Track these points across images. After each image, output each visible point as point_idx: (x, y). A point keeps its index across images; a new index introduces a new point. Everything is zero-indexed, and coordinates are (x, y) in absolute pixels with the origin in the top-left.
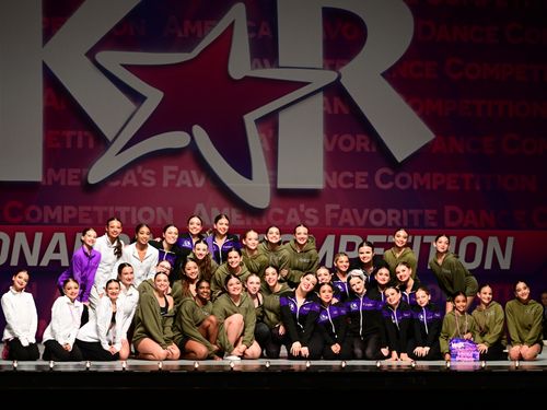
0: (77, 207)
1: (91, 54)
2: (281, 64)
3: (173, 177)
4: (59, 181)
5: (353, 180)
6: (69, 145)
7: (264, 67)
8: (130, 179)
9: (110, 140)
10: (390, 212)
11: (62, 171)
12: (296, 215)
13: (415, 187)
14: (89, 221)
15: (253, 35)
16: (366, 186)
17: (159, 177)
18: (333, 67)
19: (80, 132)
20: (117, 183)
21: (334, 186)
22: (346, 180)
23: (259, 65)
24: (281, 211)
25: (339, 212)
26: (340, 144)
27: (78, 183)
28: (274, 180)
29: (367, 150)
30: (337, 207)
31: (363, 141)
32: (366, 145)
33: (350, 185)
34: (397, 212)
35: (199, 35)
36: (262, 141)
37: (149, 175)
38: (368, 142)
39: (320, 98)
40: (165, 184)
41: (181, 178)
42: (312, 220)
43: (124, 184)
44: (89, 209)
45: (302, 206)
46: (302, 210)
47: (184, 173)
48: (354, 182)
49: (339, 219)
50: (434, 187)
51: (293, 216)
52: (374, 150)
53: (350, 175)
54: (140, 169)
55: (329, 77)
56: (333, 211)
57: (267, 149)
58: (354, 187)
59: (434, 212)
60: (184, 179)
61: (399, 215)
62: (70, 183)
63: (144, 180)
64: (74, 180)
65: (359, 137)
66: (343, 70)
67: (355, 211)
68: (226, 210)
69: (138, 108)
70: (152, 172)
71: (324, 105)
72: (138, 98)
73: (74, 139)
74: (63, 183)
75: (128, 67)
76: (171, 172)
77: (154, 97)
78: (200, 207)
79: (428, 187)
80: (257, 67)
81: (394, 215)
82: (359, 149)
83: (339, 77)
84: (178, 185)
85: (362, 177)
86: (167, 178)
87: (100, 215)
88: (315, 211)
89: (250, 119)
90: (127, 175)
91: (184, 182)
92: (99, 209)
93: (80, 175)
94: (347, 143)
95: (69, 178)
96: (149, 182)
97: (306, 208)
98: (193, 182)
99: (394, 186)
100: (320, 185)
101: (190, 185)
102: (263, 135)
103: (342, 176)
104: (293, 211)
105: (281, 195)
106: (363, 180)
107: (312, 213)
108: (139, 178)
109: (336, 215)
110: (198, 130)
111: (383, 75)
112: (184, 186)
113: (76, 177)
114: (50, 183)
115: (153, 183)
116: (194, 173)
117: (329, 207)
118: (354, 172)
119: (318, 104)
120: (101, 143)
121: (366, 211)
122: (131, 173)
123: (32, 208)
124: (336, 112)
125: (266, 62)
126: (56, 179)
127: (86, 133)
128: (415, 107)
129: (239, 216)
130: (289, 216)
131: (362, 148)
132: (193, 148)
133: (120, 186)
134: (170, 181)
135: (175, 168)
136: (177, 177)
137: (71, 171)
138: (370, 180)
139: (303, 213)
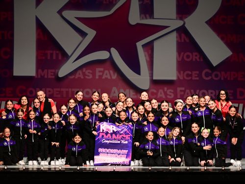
0: (53, 89)
1: (60, 12)
2: (155, 17)
3: (101, 74)
4: (44, 76)
5: (191, 75)
6: (49, 58)
7: (146, 18)
8: (79, 75)
9: (70, 55)
10: (210, 91)
11: (46, 71)
12: (162, 92)
13: (222, 79)
14: (59, 96)
15: (141, 2)
16: (197, 79)
17: (94, 74)
18: (181, 19)
19: (54, 52)
20: (73, 77)
21: (181, 78)
22: (188, 75)
23: (144, 17)
24: (155, 91)
25: (184, 91)
26: (185, 57)
27: (53, 77)
28: (152, 75)
29: (198, 60)
30: (183, 89)
31: (196, 56)
32: (197, 58)
33: (190, 78)
34: (213, 92)
35: (114, 2)
36: (145, 56)
37: (89, 73)
38: (198, 56)
39: (175, 34)
40: (97, 77)
41: (105, 74)
42: (170, 95)
43: (76, 77)
44: (59, 89)
45: (166, 89)
46: (166, 90)
47: (106, 72)
48: (192, 77)
49: (184, 95)
50: (232, 79)
51: (161, 94)
52: (202, 60)
53: (190, 73)
54: (84, 70)
55: (179, 23)
56: (181, 91)
57: (148, 59)
58: (192, 79)
59: (232, 91)
60: (106, 75)
61: (214, 94)
62: (50, 77)
63: (86, 75)
64: (51, 75)
65: (194, 54)
66: (186, 20)
67: (192, 91)
68: (127, 91)
69: (83, 39)
70: (91, 72)
71: (177, 37)
72: (83, 34)
73: (52, 55)
74: (46, 77)
75: (79, 19)
76: (100, 72)
77: (91, 34)
78: (114, 89)
79: (229, 79)
80: (143, 18)
81: (212, 93)
82: (194, 60)
83: (184, 24)
84: (103, 78)
85: (195, 74)
86: (98, 74)
87: (65, 92)
88: (172, 91)
89: (139, 45)
90: (78, 73)
91: (106, 77)
92: (64, 90)
93: (54, 73)
94: (188, 57)
95: (49, 74)
96: (89, 76)
97: (167, 89)
98: (111, 77)
99: (212, 78)
100: (174, 78)
101: (109, 78)
102: (146, 53)
103: (186, 73)
104: (161, 91)
105: (155, 83)
106: (196, 75)
107: (170, 92)
108: (84, 74)
109: (182, 93)
110: (113, 50)
111: (207, 22)
112: (106, 79)
113: (52, 74)
114: (39, 77)
115: (91, 77)
116: (111, 72)
117: (179, 89)
118: (192, 72)
119: (173, 37)
120: (65, 56)
121: (198, 91)
122: (80, 72)
123: (31, 89)
124: (183, 41)
125: (148, 16)
126: (42, 75)
127: (57, 52)
128: (222, 39)
129: (134, 93)
130: (159, 93)
131: (196, 59)
132: (111, 59)
133: (74, 78)
134: (99, 76)
135: (102, 69)
136: (103, 74)
137: (49, 71)
138: (200, 75)
139: (166, 92)
